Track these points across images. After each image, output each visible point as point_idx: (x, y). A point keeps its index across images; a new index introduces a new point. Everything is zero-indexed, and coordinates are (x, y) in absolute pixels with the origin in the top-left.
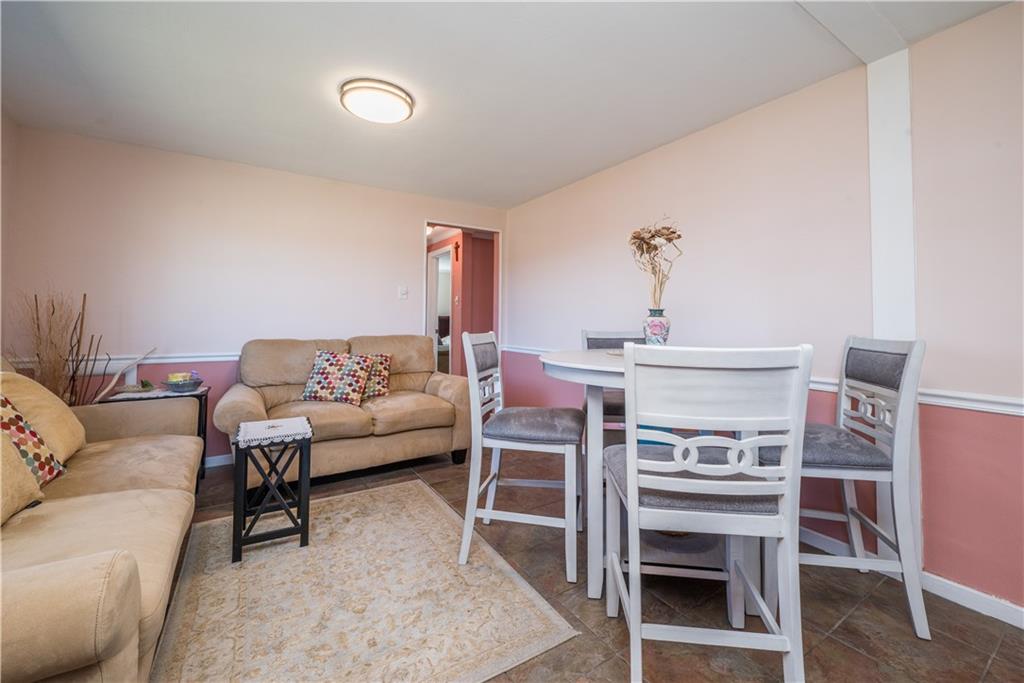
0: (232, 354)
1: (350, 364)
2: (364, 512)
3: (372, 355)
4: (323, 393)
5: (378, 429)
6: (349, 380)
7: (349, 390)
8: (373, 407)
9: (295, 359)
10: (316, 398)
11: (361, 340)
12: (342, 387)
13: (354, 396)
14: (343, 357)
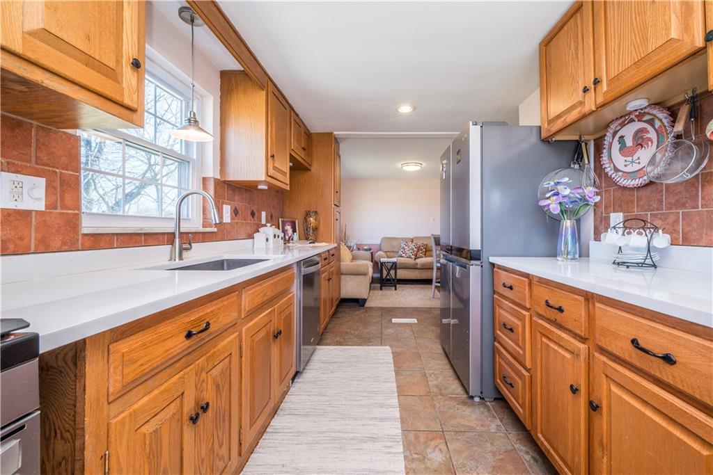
0: (378, 242)
1: (412, 246)
2: (403, 290)
3: (420, 243)
4: (403, 255)
5: (418, 266)
6: (411, 251)
7: (411, 254)
8: (417, 260)
9: (395, 243)
10: (402, 256)
11: (416, 238)
12: (409, 253)
13: (413, 256)
14: (410, 243)
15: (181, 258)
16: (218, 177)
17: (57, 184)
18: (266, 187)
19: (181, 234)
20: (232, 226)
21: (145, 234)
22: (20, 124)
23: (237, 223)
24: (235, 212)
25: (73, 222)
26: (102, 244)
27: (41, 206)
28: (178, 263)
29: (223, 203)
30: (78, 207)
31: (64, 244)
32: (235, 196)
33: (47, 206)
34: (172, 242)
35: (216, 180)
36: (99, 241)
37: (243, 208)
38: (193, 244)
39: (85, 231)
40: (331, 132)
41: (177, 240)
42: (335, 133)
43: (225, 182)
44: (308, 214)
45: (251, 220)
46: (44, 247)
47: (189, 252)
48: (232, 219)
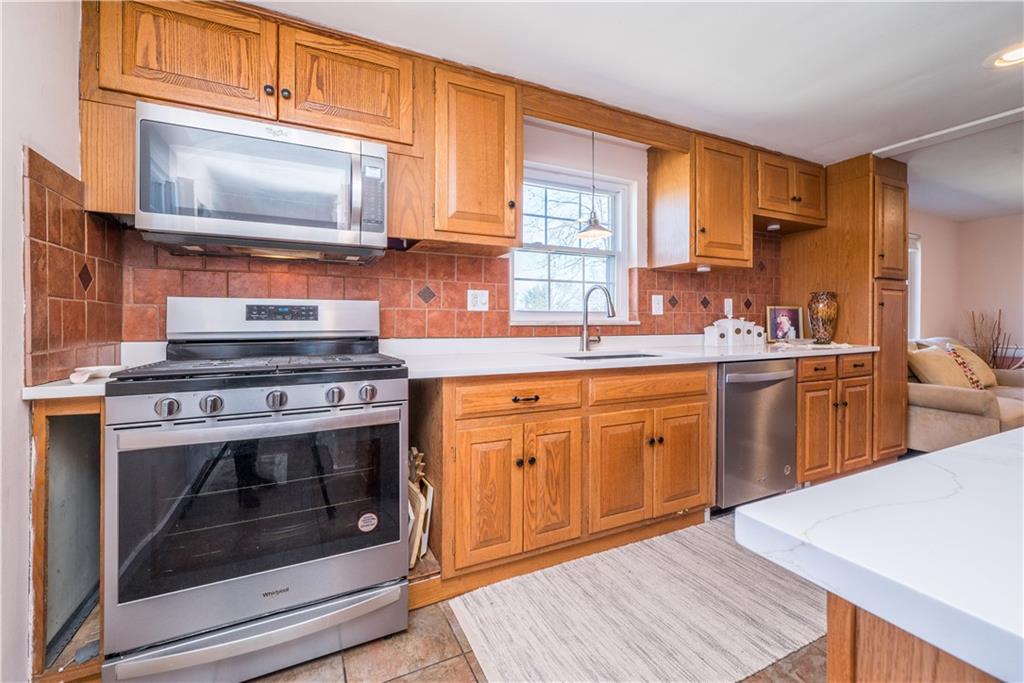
15: (588, 349)
16: (645, 265)
17: (496, 293)
18: (708, 269)
19: (588, 326)
20: (666, 318)
21: (559, 326)
22: (476, 260)
23: (675, 315)
24: (672, 302)
25: (505, 318)
26: (524, 333)
27: (486, 308)
28: (586, 353)
29: (651, 294)
30: (507, 308)
31: (499, 332)
32: (671, 283)
33: (490, 308)
34: (581, 335)
35: (639, 269)
36: (521, 331)
37: (687, 296)
38: (602, 338)
39: (511, 324)
40: (868, 152)
41: (585, 332)
42: (874, 152)
43: (654, 270)
44: (815, 298)
45: (701, 310)
46: (489, 334)
47: (596, 344)
48: (666, 309)
